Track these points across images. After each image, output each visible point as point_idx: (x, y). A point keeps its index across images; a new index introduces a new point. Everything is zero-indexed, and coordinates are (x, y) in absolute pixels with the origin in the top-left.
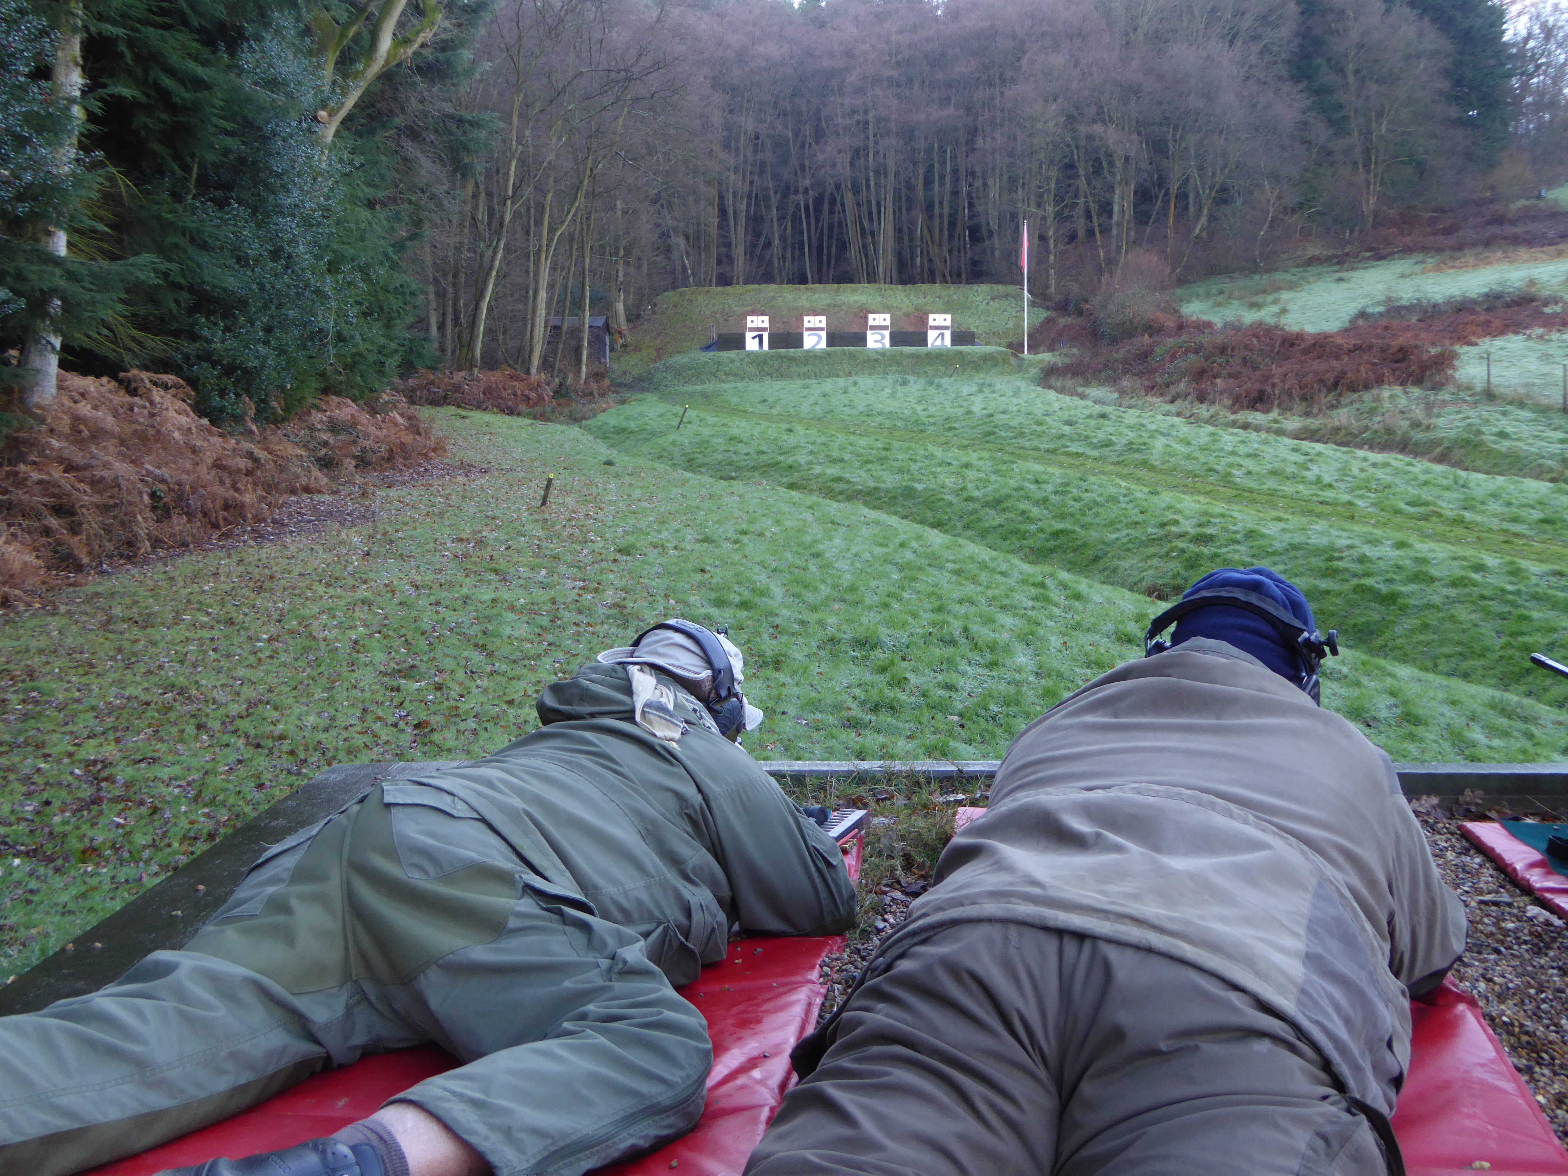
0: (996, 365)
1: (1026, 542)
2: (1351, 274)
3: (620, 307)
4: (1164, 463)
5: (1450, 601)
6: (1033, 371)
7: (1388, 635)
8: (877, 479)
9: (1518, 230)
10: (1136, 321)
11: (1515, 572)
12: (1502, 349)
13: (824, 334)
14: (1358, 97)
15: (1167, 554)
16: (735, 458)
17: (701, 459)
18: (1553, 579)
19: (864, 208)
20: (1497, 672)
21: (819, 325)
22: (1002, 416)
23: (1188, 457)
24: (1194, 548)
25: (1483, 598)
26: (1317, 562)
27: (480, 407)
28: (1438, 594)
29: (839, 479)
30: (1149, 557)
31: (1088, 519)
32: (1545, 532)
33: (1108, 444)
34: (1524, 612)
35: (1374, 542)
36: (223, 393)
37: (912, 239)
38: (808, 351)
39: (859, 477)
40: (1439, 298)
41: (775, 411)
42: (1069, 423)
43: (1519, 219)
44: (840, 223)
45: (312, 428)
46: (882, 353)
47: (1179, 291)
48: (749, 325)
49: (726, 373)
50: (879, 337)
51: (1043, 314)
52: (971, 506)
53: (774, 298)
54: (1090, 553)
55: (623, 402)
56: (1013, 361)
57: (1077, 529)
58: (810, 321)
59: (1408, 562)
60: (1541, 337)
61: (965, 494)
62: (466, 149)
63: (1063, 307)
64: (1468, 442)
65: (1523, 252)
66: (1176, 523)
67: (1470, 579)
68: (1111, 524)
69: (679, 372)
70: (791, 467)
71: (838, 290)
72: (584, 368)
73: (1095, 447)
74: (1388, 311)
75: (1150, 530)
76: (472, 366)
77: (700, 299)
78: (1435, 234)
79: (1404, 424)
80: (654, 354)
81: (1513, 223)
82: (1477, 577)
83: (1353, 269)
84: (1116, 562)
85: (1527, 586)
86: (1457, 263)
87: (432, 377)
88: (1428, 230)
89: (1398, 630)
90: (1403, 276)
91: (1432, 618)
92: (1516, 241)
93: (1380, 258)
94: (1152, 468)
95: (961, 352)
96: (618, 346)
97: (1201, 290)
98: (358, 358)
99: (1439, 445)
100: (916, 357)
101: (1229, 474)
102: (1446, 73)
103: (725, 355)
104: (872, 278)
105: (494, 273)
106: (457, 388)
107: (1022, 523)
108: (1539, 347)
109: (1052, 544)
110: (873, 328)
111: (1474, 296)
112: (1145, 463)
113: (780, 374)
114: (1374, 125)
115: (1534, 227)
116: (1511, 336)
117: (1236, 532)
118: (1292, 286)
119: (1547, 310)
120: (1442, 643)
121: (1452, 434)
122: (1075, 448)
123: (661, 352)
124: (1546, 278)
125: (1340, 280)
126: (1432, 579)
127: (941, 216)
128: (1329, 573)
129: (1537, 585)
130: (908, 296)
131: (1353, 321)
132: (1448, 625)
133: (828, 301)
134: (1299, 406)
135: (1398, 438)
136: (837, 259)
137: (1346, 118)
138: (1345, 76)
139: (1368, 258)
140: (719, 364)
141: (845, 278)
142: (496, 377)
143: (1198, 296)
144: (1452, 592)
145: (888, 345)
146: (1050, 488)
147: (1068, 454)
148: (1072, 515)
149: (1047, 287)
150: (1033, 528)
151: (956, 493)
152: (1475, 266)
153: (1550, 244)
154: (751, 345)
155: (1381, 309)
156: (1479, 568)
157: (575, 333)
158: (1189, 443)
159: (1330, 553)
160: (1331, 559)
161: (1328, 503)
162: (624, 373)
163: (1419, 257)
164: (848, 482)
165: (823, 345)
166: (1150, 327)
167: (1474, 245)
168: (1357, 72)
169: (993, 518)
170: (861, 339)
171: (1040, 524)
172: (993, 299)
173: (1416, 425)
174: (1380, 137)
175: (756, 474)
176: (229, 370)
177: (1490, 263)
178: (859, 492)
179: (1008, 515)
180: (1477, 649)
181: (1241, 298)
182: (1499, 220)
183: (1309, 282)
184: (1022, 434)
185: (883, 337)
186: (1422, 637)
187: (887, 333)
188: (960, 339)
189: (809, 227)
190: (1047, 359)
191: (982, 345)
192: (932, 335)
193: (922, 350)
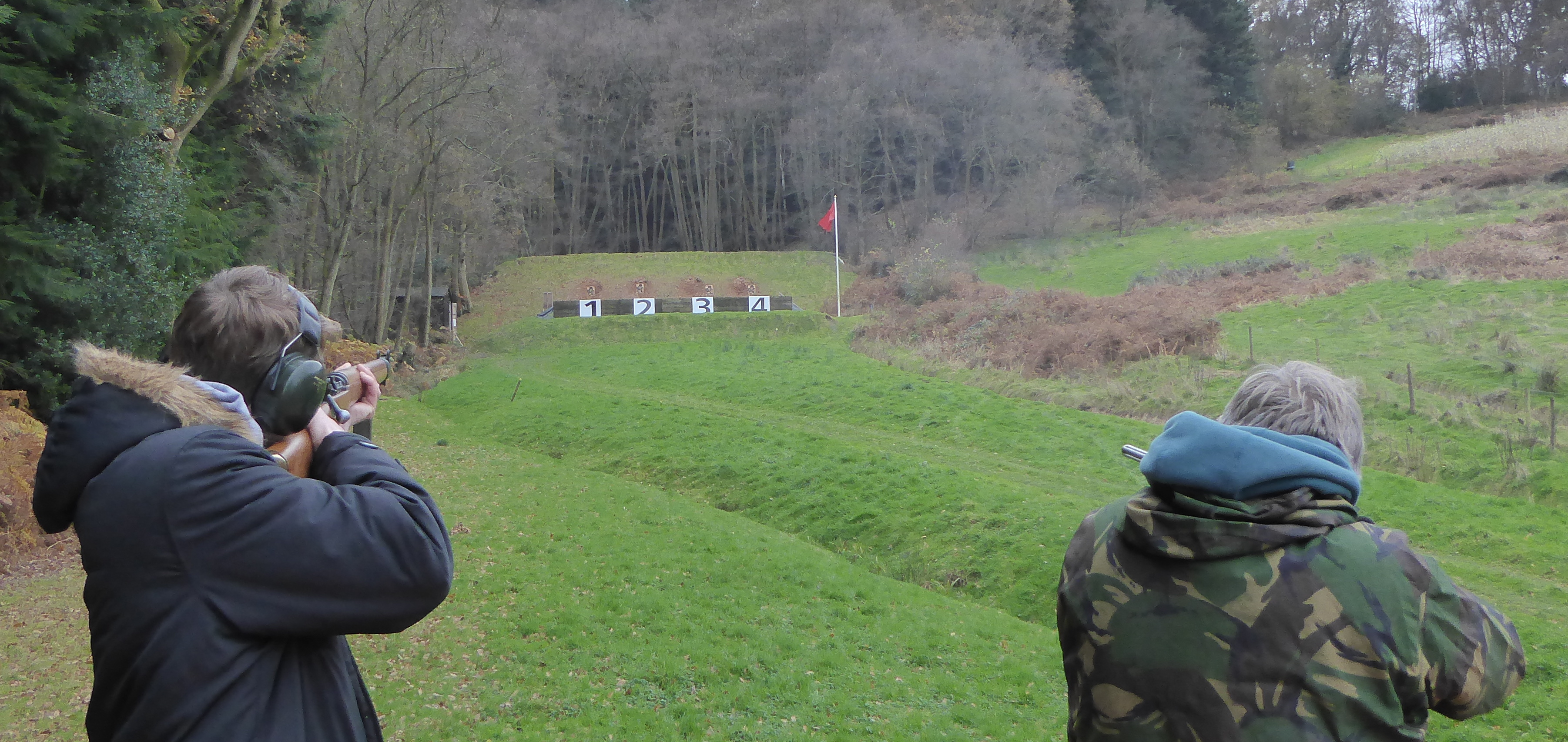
0: (812, 328)
3: (464, 277)
4: (962, 437)
6: (845, 333)
9: (1272, 200)
10: (938, 285)
13: (652, 301)
14: (1127, 82)
16: (564, 433)
17: (532, 434)
19: (689, 181)
22: (815, 387)
33: (911, 418)
37: (734, 210)
38: (637, 317)
42: (876, 395)
43: (1273, 189)
44: (667, 196)
47: (977, 256)
49: (561, 339)
50: (704, 303)
51: (854, 278)
53: (607, 266)
54: (893, 536)
56: (827, 323)
62: (311, 147)
63: (872, 271)
65: (1277, 220)
69: (517, 339)
71: (666, 258)
72: (427, 337)
73: (900, 420)
75: (949, 514)
77: (539, 267)
78: (1200, 202)
80: (494, 319)
81: (1267, 192)
83: (1130, 235)
86: (1221, 229)
88: (1196, 197)
90: (1173, 241)
93: (1154, 225)
95: (780, 317)
96: (461, 312)
100: (738, 321)
102: (1202, 61)
103: (560, 321)
104: (698, 246)
105: (341, 253)
113: (611, 339)
114: (1142, 106)
115: (1285, 197)
119: (1300, 276)
122: (881, 421)
123: (501, 317)
125: (1119, 245)
127: (760, 189)
130: (731, 263)
136: (666, 227)
137: (1119, 99)
139: (1143, 226)
140: (556, 329)
143: (993, 261)
145: (711, 311)
147: (875, 427)
148: (877, 496)
149: (857, 253)
153: (1300, 213)
154: (585, 312)
157: (419, 303)
158: (985, 417)
166: (951, 291)
167: (1235, 213)
168: (1125, 60)
170: (686, 306)
172: (808, 264)
174: (1149, 116)
182: (1255, 189)
184: (832, 407)
185: (708, 302)
187: (711, 299)
188: (779, 303)
189: (639, 197)
190: (858, 321)
191: (799, 309)
192: (753, 300)
193: (744, 315)
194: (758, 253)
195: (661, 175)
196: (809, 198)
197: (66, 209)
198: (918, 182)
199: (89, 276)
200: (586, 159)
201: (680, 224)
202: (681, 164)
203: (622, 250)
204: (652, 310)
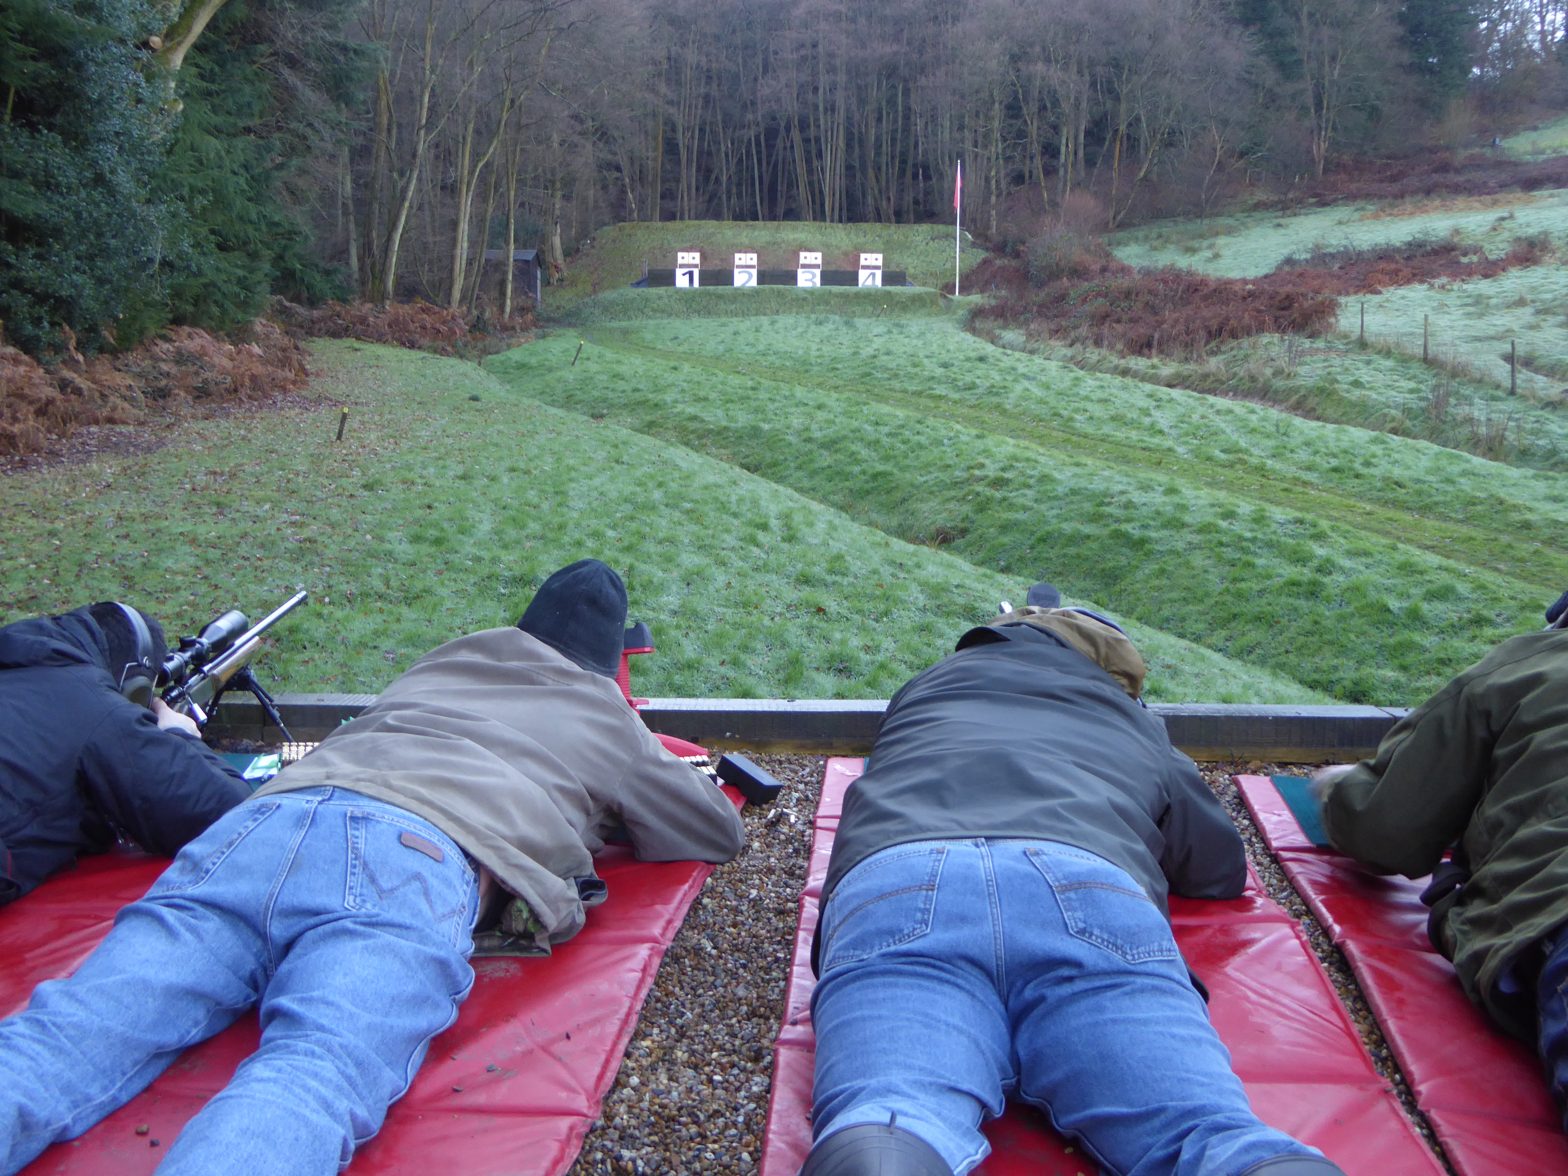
0: (924, 305)
1: (847, 484)
2: (1294, 220)
3: (557, 241)
4: (1016, 406)
5: (1192, 547)
6: (960, 312)
7: (1128, 580)
8: (731, 419)
9: (1460, 179)
10: (1062, 263)
11: (1259, 519)
12: (1403, 298)
13: (754, 272)
14: (1311, 40)
15: (964, 498)
16: (611, 395)
17: (579, 395)
18: (1291, 527)
20: (1208, 617)
21: (750, 263)
22: (885, 358)
23: (1041, 401)
24: (989, 492)
25: (1221, 544)
26: (1088, 507)
27: (380, 339)
28: (1180, 541)
29: (694, 418)
30: (948, 500)
31: (907, 462)
32: (1331, 481)
33: (971, 387)
34: (1249, 558)
35: (1145, 488)
36: (37, 322)
38: (738, 289)
39: (715, 417)
40: (1365, 247)
41: (681, 349)
42: (945, 365)
43: (1464, 167)
45: (155, 359)
46: (811, 292)
47: (1120, 235)
48: (680, 261)
49: (653, 310)
50: (810, 276)
51: (981, 255)
52: (809, 446)
53: (713, 234)
54: (898, 495)
55: (544, 337)
56: (942, 302)
57: (895, 471)
58: (741, 258)
59: (1168, 508)
60: (1443, 287)
61: (805, 435)
62: (349, 78)
63: (1000, 249)
64: (1322, 390)
65: (1460, 201)
66: (982, 466)
67: (1215, 526)
68: (926, 467)
69: (607, 309)
70: (656, 405)
71: (778, 228)
72: (508, 302)
73: (958, 389)
74: (1313, 258)
75: (957, 473)
76: (383, 297)
77: (639, 233)
78: (1381, 181)
79: (1268, 372)
80: (589, 288)
81: (1457, 171)
82: (1224, 524)
83: (1295, 215)
84: (919, 505)
85: (1265, 534)
86: (1395, 211)
87: (338, 308)
88: (1377, 176)
89: (1140, 575)
90: (1340, 223)
91: (1171, 563)
92: (1457, 190)
93: (1323, 204)
94: (1004, 412)
95: (889, 293)
96: (554, 281)
97: (1141, 234)
98: (211, 289)
99: (1297, 392)
100: (845, 296)
101: (1071, 419)
102: (1402, 19)
103: (653, 291)
104: (819, 215)
105: (407, 204)
106: (363, 320)
107: (850, 464)
108: (1439, 296)
109: (868, 486)
110: (804, 266)
111: (1398, 244)
112: (998, 406)
113: (707, 312)
114: (1327, 68)
115: (1477, 176)
116: (1417, 286)
117: (1031, 477)
118: (1230, 231)
119: (1464, 260)
120: (1172, 589)
121: (1310, 383)
122: (940, 390)
123: (596, 287)
124: (1472, 227)
125: (1279, 225)
126: (1184, 525)
128: (1095, 518)
129: (1275, 533)
130: (848, 235)
131: (1279, 268)
132: (1183, 571)
133: (768, 238)
134: (1179, 353)
135: (1260, 385)
137: (1299, 62)
138: (1298, 19)
139: (1312, 205)
140: (647, 300)
141: (792, 215)
142: (405, 310)
143: (1137, 240)
144: (1196, 539)
145: (818, 284)
146: (886, 430)
147: (933, 397)
148: (895, 457)
149: (988, 227)
150: (856, 469)
151: (798, 433)
152: (1412, 214)
153: (1488, 194)
154: (682, 281)
155: (1308, 256)
156: (1230, 515)
157: (499, 266)
158: (1048, 388)
159: (1102, 499)
160: (1102, 504)
161: (1150, 449)
162: (558, 308)
163: (1360, 203)
164: (703, 421)
165: (753, 283)
166: (1076, 271)
167: (1414, 193)
168: (1311, 15)
169: (825, 459)
170: (792, 278)
171: (864, 465)
172: (933, 239)
173: (1278, 373)
174: (1332, 83)
175: (624, 413)
176: (41, 299)
177: (1427, 212)
178: (710, 431)
179: (839, 456)
180: (1200, 593)
181: (1178, 242)
182: (1444, 168)
183: (1248, 228)
184: (896, 376)
185: (814, 276)
186: (1156, 582)
187: (818, 272)
188: (891, 278)
190: (976, 300)
191: (913, 285)
192: (863, 274)
193: (851, 290)
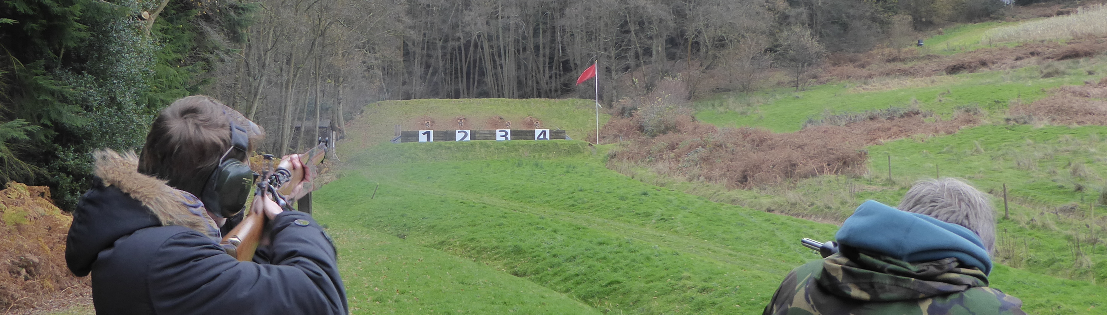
0: (579, 152)
2: (803, 93)
3: (341, 114)
4: (683, 229)
6: (602, 155)
10: (667, 124)
13: (468, 131)
16: (407, 221)
17: (385, 221)
19: (495, 50)
31: (632, 273)
33: (647, 215)
37: (526, 69)
38: (458, 143)
42: (623, 199)
44: (480, 59)
46: (506, 144)
49: (406, 157)
50: (504, 134)
51: (608, 118)
52: (557, 260)
56: (589, 148)
57: (625, 279)
61: (553, 252)
63: (621, 113)
65: (910, 81)
66: (689, 277)
73: (639, 216)
77: (391, 108)
78: (855, 68)
79: (837, 202)
80: (361, 143)
83: (804, 90)
90: (835, 95)
92: (905, 73)
93: (820, 82)
95: (556, 144)
96: (338, 138)
97: (708, 103)
100: (527, 146)
103: (406, 145)
104: (501, 94)
116: (904, 139)
122: (626, 217)
123: (366, 142)
125: (796, 97)
127: (544, 56)
130: (523, 106)
131: (805, 125)
133: (472, 109)
135: (833, 211)
136: (479, 81)
139: (813, 83)
140: (403, 150)
145: (509, 139)
147: (622, 221)
148: (622, 269)
149: (611, 100)
153: (926, 76)
154: (422, 138)
157: (310, 132)
166: (676, 128)
167: (879, 75)
170: (492, 135)
172: (577, 108)
173: (844, 202)
175: (420, 234)
177: (890, 87)
184: (592, 206)
185: (507, 133)
187: (509, 131)
188: (556, 134)
189: (461, 61)
190: (611, 147)
191: (570, 139)
192: (538, 132)
193: (532, 142)
194: (543, 99)
195: (476, 46)
196: (578, 62)
197: (77, 65)
198: (654, 52)
199: (92, 110)
200: (425, 34)
201: (489, 79)
202: (490, 39)
203: (449, 96)
204: (468, 138)
